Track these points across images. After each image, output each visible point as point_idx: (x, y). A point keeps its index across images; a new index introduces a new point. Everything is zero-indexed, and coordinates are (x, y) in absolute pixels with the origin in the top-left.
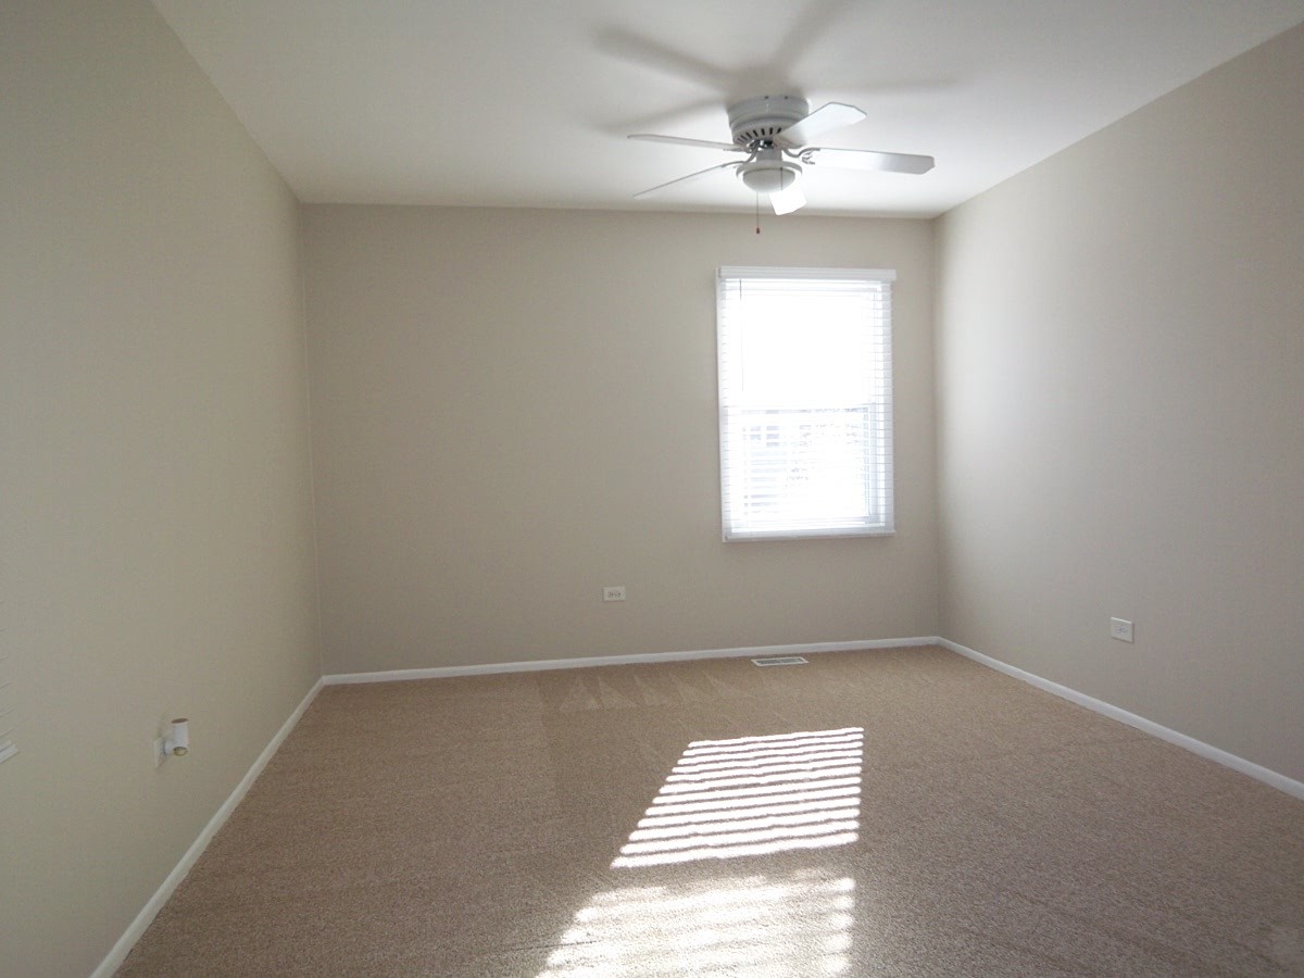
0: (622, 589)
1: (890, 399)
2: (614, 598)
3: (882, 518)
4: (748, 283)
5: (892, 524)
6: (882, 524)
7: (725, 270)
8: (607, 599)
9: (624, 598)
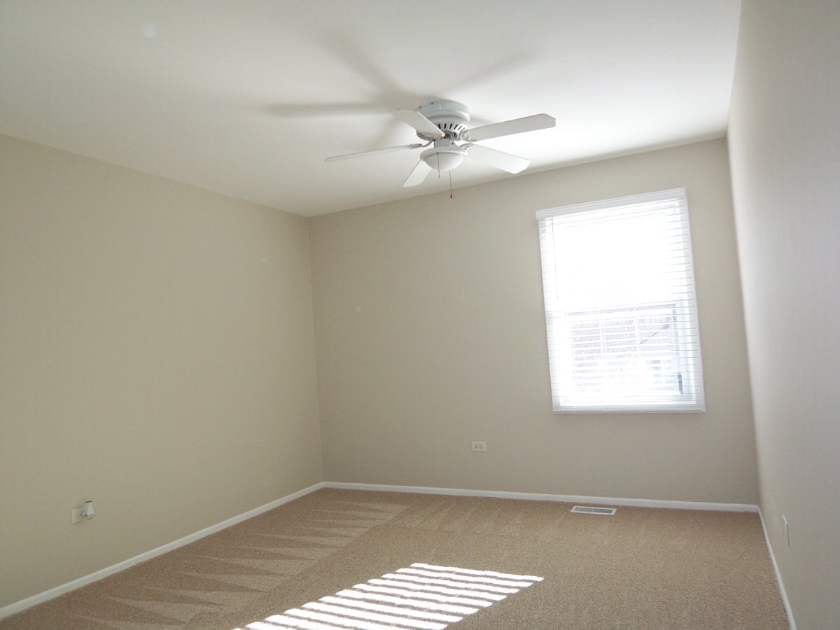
0: (484, 443)
1: (694, 295)
2: (479, 450)
3: (694, 397)
4: (557, 219)
5: (703, 403)
6: (694, 403)
7: (539, 214)
8: (474, 449)
9: (485, 450)
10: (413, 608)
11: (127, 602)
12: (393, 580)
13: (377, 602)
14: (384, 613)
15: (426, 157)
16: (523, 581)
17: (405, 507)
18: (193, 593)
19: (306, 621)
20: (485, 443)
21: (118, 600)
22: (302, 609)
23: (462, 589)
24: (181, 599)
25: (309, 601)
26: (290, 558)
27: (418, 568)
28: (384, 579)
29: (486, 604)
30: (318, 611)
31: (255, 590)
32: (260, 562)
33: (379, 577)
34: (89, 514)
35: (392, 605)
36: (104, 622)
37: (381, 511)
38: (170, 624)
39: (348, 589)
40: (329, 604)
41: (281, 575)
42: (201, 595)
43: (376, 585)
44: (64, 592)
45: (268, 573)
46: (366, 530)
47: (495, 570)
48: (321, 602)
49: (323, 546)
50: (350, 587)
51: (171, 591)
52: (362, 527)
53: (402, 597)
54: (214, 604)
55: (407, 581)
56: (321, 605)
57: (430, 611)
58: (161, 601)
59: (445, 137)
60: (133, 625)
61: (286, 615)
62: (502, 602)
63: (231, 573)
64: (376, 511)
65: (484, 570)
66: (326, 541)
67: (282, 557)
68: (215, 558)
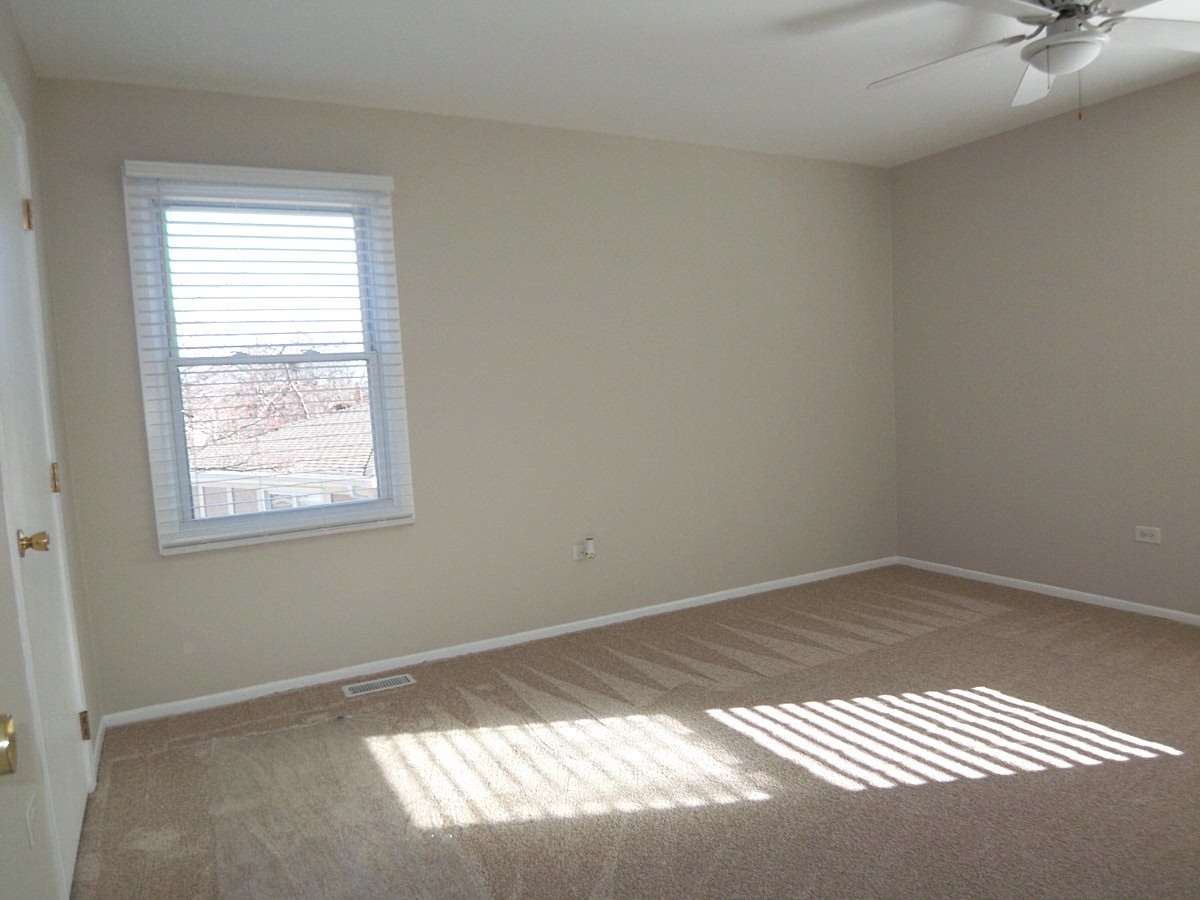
0: (1158, 531)
9: (1159, 542)
10: (950, 742)
11: (620, 655)
12: (940, 701)
13: (902, 723)
14: (905, 738)
15: (1031, 55)
16: (1144, 748)
17: (1006, 609)
18: (688, 660)
19: (801, 721)
20: (1158, 529)
21: (610, 650)
22: (802, 706)
23: (1037, 736)
24: (674, 664)
25: (815, 700)
26: (813, 644)
27: (982, 694)
28: (927, 697)
29: (1062, 764)
30: (821, 715)
31: (757, 673)
32: (776, 641)
33: (920, 693)
34: (589, 553)
35: (922, 731)
36: (590, 669)
37: (965, 609)
38: (654, 687)
39: (872, 697)
40: (838, 709)
41: (794, 662)
42: (695, 665)
43: (911, 702)
44: (563, 632)
45: (780, 657)
46: (932, 629)
47: (1105, 724)
48: (829, 705)
49: (864, 639)
50: (874, 696)
51: (666, 652)
52: (927, 625)
53: (941, 725)
54: (706, 677)
55: (958, 707)
56: (828, 708)
57: (972, 752)
58: (653, 661)
59: (1058, 18)
60: (616, 679)
61: (780, 709)
62: (1090, 768)
63: (737, 648)
64: (958, 607)
65: (1086, 720)
66: (869, 632)
67: (804, 641)
68: (727, 627)
